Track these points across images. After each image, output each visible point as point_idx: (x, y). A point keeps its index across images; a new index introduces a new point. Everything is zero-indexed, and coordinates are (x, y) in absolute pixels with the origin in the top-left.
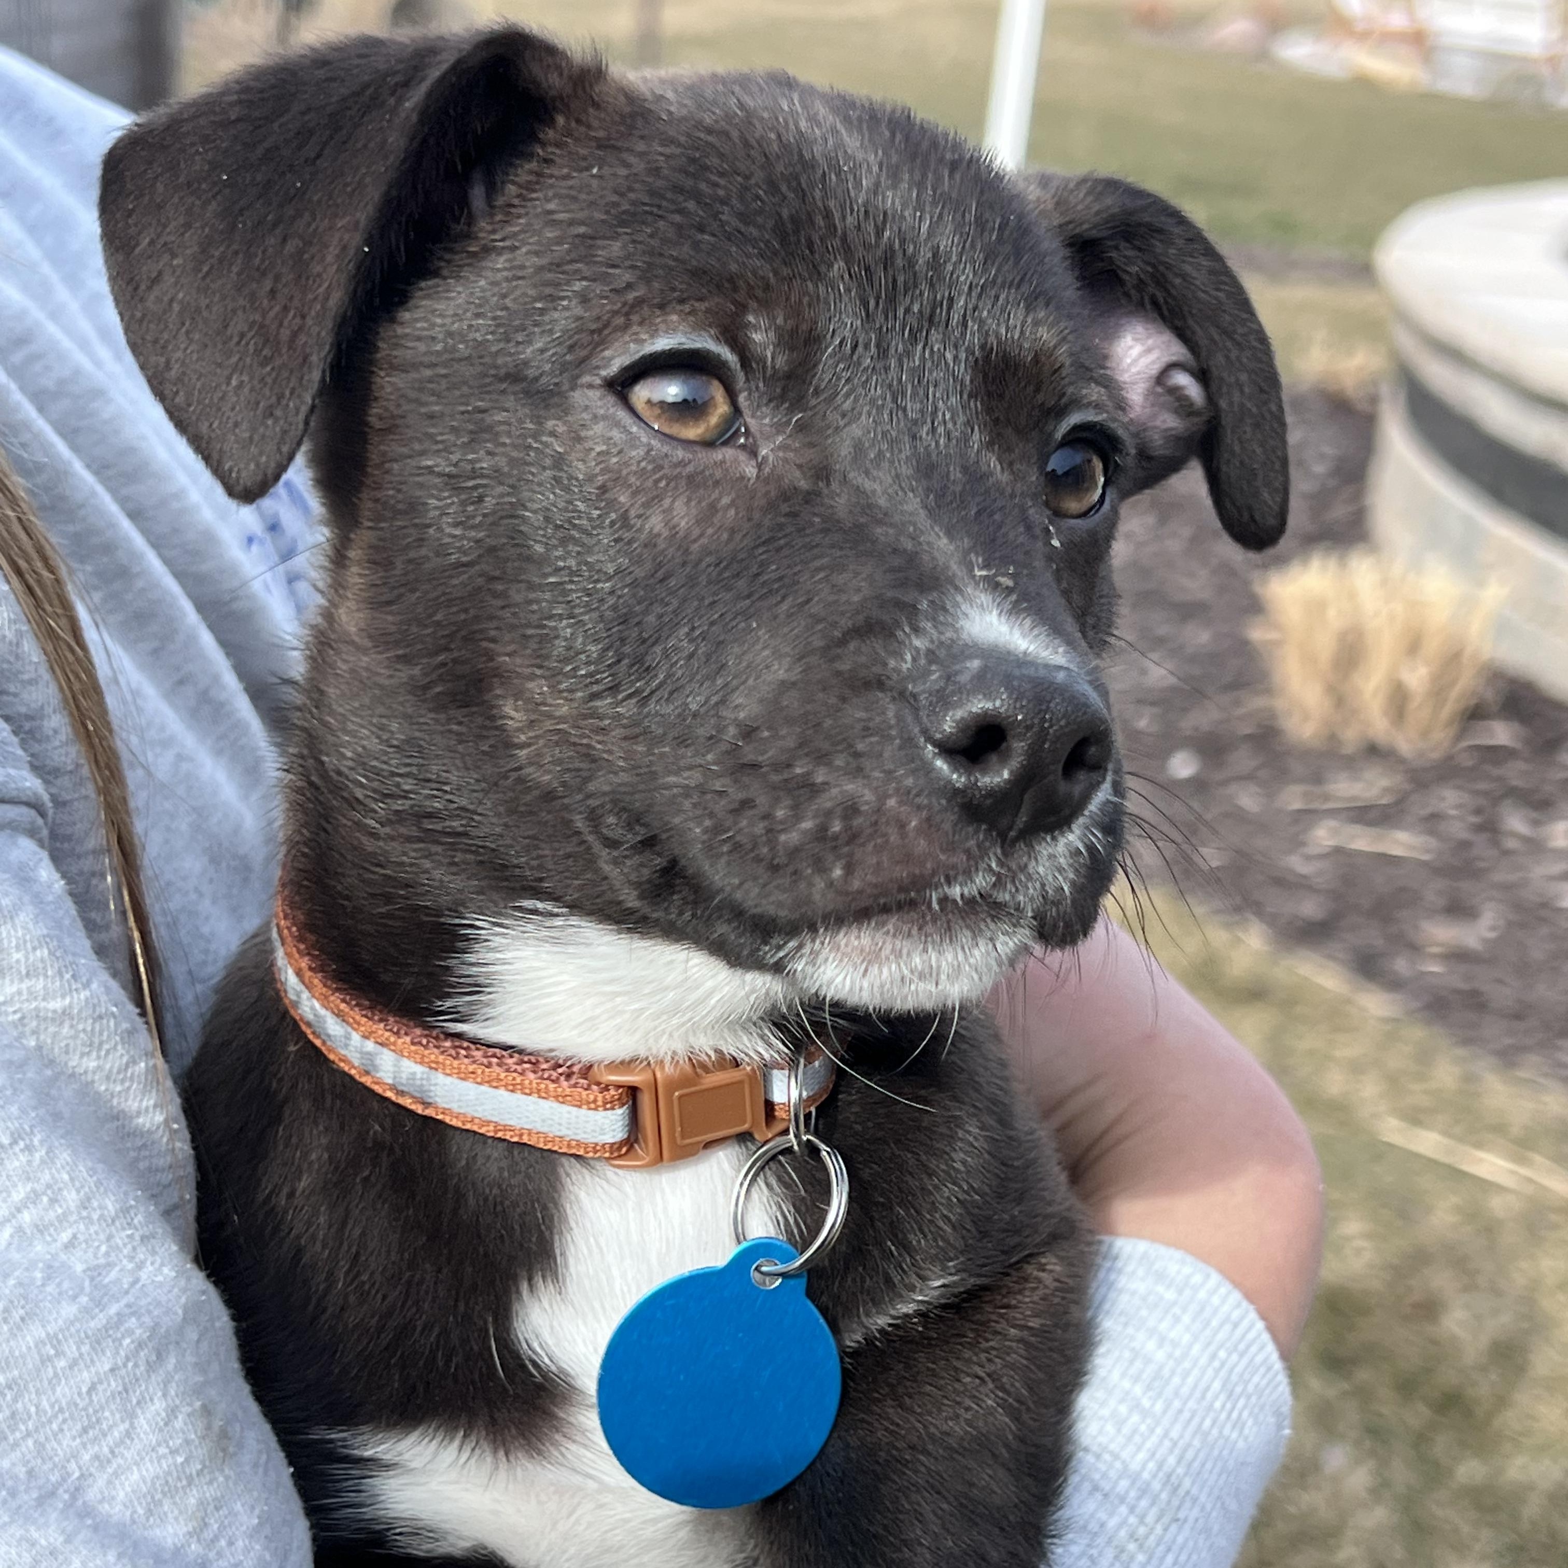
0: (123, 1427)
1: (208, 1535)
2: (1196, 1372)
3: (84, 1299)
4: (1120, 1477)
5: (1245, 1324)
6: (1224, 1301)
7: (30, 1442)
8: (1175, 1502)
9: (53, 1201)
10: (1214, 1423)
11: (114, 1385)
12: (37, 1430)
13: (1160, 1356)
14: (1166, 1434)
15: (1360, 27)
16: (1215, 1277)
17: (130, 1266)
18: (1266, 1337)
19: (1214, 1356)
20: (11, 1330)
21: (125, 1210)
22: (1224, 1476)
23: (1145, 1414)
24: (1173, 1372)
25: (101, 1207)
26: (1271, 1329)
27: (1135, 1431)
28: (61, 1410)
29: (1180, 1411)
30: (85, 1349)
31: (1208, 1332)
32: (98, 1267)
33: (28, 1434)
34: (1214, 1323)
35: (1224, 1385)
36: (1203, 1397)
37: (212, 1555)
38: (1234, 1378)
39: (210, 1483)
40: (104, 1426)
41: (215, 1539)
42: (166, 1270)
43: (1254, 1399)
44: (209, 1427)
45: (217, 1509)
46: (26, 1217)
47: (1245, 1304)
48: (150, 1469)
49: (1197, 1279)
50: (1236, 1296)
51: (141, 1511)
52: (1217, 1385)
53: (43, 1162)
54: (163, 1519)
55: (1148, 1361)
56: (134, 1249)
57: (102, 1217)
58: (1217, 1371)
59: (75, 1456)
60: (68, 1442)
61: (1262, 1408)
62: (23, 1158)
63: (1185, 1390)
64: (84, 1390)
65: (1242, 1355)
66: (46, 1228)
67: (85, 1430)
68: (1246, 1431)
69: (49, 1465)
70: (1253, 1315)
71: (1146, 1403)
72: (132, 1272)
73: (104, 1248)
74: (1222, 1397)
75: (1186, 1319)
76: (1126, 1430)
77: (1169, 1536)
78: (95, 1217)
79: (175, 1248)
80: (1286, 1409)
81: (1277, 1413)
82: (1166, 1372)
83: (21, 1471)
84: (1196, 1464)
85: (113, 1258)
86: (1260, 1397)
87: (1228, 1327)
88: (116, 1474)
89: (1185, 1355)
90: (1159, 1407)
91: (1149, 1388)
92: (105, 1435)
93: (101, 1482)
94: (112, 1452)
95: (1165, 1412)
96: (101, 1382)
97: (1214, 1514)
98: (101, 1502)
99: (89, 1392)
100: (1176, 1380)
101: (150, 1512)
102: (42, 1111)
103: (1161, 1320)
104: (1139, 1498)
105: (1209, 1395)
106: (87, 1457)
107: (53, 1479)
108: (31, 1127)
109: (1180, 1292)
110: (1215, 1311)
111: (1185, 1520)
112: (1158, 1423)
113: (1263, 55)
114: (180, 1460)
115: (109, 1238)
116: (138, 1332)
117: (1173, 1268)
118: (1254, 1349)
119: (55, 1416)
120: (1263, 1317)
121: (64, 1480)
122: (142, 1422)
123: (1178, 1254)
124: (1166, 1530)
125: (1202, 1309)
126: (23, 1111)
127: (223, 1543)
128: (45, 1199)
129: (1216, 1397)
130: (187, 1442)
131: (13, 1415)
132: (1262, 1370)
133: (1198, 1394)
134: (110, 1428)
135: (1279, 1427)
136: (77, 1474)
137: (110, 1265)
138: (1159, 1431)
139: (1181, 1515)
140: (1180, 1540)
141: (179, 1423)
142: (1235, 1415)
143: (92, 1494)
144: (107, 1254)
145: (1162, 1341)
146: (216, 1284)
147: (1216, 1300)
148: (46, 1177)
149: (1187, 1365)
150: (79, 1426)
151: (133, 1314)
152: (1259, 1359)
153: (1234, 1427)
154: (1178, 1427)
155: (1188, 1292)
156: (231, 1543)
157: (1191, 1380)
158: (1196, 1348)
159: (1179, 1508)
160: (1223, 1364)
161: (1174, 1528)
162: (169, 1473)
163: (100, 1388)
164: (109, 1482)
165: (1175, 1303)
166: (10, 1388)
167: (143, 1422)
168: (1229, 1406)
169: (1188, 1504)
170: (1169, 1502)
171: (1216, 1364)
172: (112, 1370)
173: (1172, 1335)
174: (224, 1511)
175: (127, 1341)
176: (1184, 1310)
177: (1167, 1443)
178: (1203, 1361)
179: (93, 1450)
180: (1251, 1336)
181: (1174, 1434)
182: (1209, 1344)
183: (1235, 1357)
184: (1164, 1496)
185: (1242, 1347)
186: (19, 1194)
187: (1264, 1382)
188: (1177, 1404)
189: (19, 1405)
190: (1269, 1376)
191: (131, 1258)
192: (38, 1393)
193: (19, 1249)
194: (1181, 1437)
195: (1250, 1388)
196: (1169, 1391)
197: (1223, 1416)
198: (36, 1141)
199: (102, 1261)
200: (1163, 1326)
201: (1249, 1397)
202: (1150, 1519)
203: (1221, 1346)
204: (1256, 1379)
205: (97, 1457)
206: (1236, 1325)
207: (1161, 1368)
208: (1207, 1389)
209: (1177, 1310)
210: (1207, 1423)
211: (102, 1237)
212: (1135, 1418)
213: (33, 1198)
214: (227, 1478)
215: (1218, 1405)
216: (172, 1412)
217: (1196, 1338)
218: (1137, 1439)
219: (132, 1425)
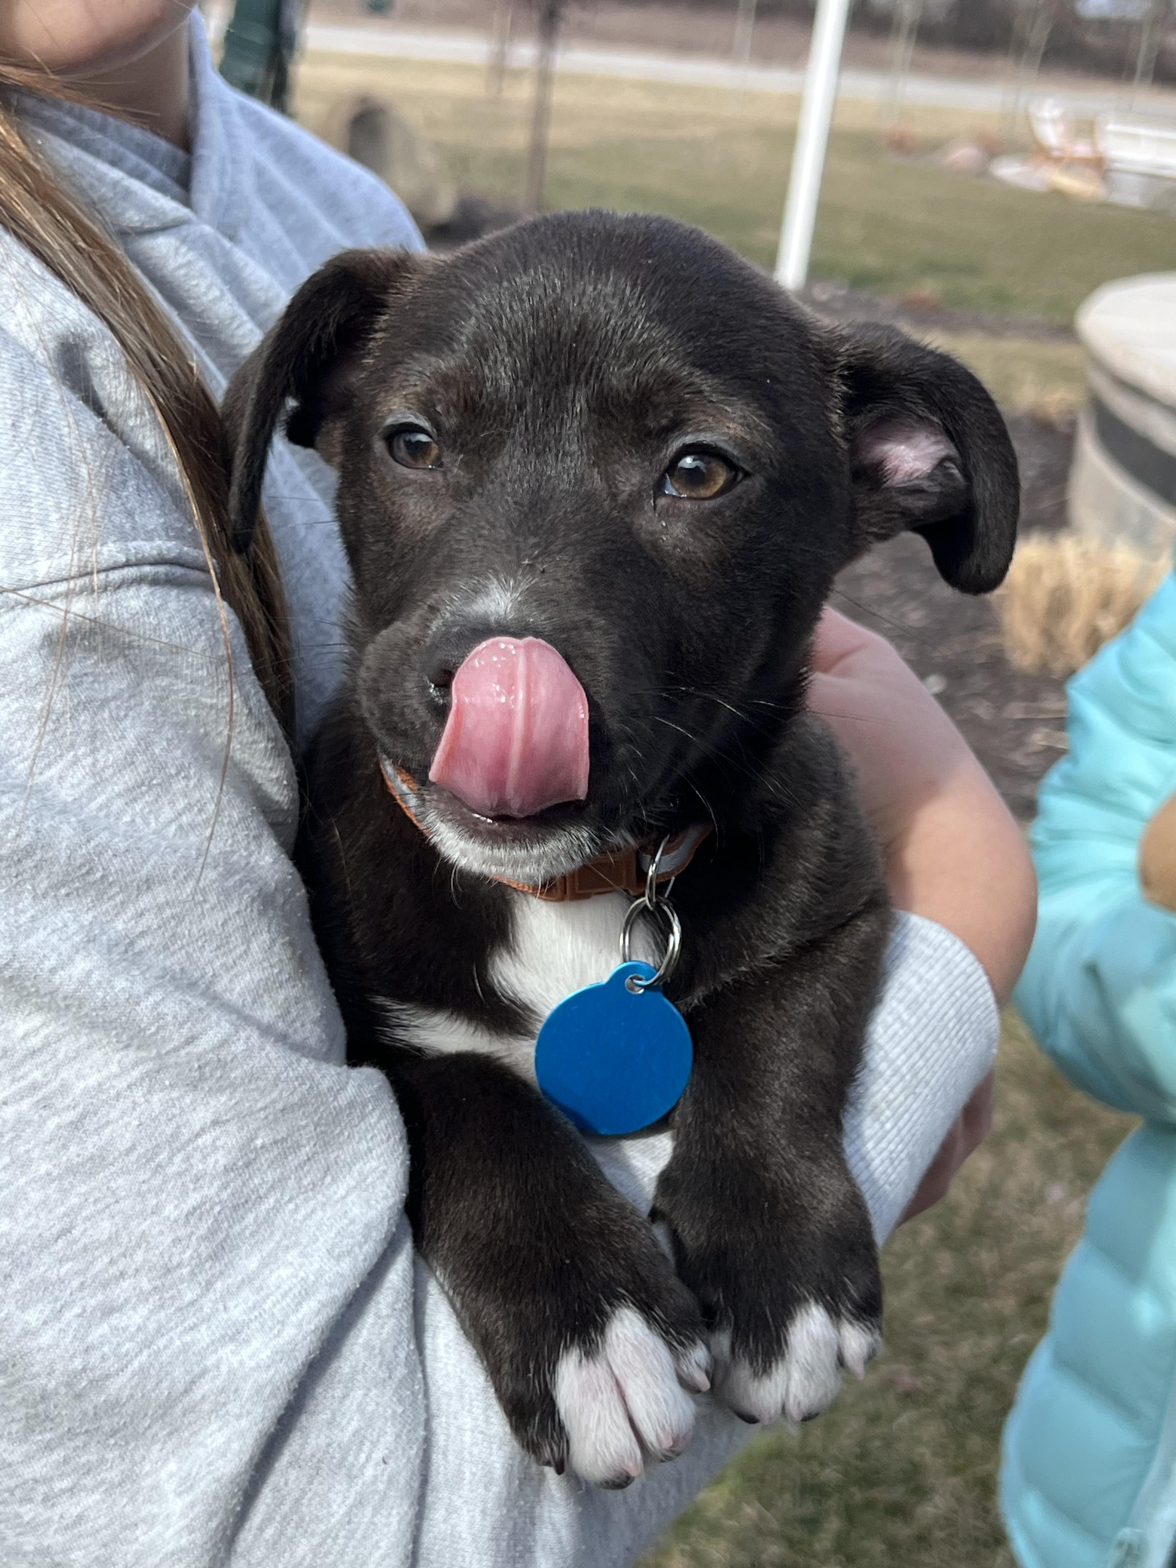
0: (243, 948)
1: (289, 1019)
2: (939, 1002)
3: (221, 869)
4: (883, 1061)
5: (975, 977)
6: (963, 959)
7: (183, 952)
8: (915, 1082)
9: (200, 811)
10: (947, 1036)
11: (239, 921)
12: (188, 945)
13: (918, 988)
14: (915, 1039)
15: (1056, 154)
16: (959, 944)
17: (245, 854)
18: (987, 987)
19: (952, 994)
20: (177, 884)
21: (244, 819)
22: (948, 1072)
23: (904, 1024)
24: (925, 1001)
25: (230, 816)
26: (991, 982)
27: (895, 1034)
28: (205, 934)
29: (926, 1025)
30: (222, 898)
31: (951, 978)
32: (226, 852)
33: (183, 947)
34: (956, 973)
35: (957, 1013)
36: (942, 1018)
37: (291, 1031)
38: (964, 1010)
39: (294, 987)
40: (231, 946)
41: (294, 1021)
42: (267, 858)
43: (974, 1026)
44: (294, 953)
45: (297, 1003)
46: (184, 819)
47: (976, 964)
48: (258, 975)
49: (948, 943)
50: (971, 958)
51: (249, 999)
52: (952, 1012)
53: (195, 786)
54: (263, 1005)
55: (910, 990)
56: (249, 843)
57: (229, 823)
58: (953, 1004)
59: (211, 962)
60: (207, 954)
61: (980, 1032)
62: (183, 783)
63: (931, 1013)
64: (220, 923)
65: (970, 996)
66: (196, 826)
67: (218, 948)
68: (967, 1045)
69: (194, 967)
70: (980, 971)
71: (905, 1017)
72: (246, 857)
73: (230, 841)
74: (954, 1021)
75: (938, 967)
76: (890, 1032)
77: (908, 1102)
78: (226, 821)
79: (275, 844)
80: (995, 1036)
81: (989, 1037)
82: (921, 999)
83: (177, 968)
84: (931, 1061)
85: (235, 847)
86: (979, 1024)
87: (963, 977)
88: (236, 976)
89: (934, 990)
90: (913, 1020)
91: (908, 1008)
92: (231, 951)
93: (226, 980)
94: (234, 962)
95: (917, 1024)
96: (230, 919)
97: (939, 1094)
98: (225, 991)
99: (223, 925)
100: (926, 1006)
101: (254, 1002)
102: (196, 754)
103: (922, 966)
104: (893, 1075)
105: (946, 1018)
106: (218, 964)
107: (196, 975)
108: (189, 764)
109: (935, 950)
110: (956, 966)
111: (920, 1094)
112: (911, 1031)
113: (983, 172)
114: (276, 971)
115: (234, 835)
116: (252, 892)
117: (932, 935)
118: (979, 993)
119: (201, 937)
120: (987, 973)
121: (203, 976)
122: (254, 946)
123: (936, 927)
124: (906, 1098)
125: (948, 963)
126: (184, 754)
127: (298, 1024)
128: (196, 809)
129: (950, 1021)
130: (281, 961)
131: (174, 935)
132: (983, 1008)
133: (939, 1017)
134: (235, 947)
135: (989, 1047)
136: (211, 973)
137: (233, 852)
138: (911, 1036)
139: (918, 1090)
140: (915, 1106)
141: (276, 949)
142: (961, 1033)
143: (219, 987)
144: (232, 845)
145: (920, 979)
146: (299, 870)
147: (958, 958)
148: (197, 795)
149: (935, 996)
150: (215, 945)
151: (248, 881)
152: (981, 1000)
153: (959, 1042)
154: (924, 1035)
155: (940, 951)
156: (303, 1025)
157: (935, 1007)
158: (941, 988)
159: (916, 1087)
160: (957, 1000)
161: (911, 1098)
162: (267, 979)
163: (230, 923)
164: (231, 981)
165: (931, 957)
166: (173, 918)
167: (255, 944)
168: (958, 1027)
169: (923, 1084)
170: (911, 1081)
171: (953, 999)
172: (238, 912)
173: (927, 976)
174: (300, 1005)
175: (246, 896)
176: (937, 961)
177: (915, 1045)
178: (945, 996)
179: (223, 960)
180: (978, 984)
181: (921, 1039)
182: (950, 986)
183: (965, 997)
184: (908, 1077)
185: (971, 990)
186: (181, 804)
187: (983, 1016)
188: (925, 1021)
189: (179, 929)
190: (987, 1012)
191: (246, 849)
192: (190, 923)
193: (180, 838)
194: (925, 1041)
195: (973, 1018)
196: (920, 1012)
197: (953, 1033)
198: (192, 773)
199: (228, 849)
200: (922, 970)
201: (972, 1024)
202: (897, 1090)
203: (957, 989)
204: (978, 1013)
205: (223, 965)
206: (969, 977)
207: (918, 995)
208: (946, 1014)
209: (932, 961)
210: (943, 1036)
211: (229, 834)
212: (897, 1025)
213: (189, 808)
214: (304, 986)
215: (951, 1025)
216: (273, 941)
217: (942, 981)
218: (897, 1039)
219: (248, 947)
